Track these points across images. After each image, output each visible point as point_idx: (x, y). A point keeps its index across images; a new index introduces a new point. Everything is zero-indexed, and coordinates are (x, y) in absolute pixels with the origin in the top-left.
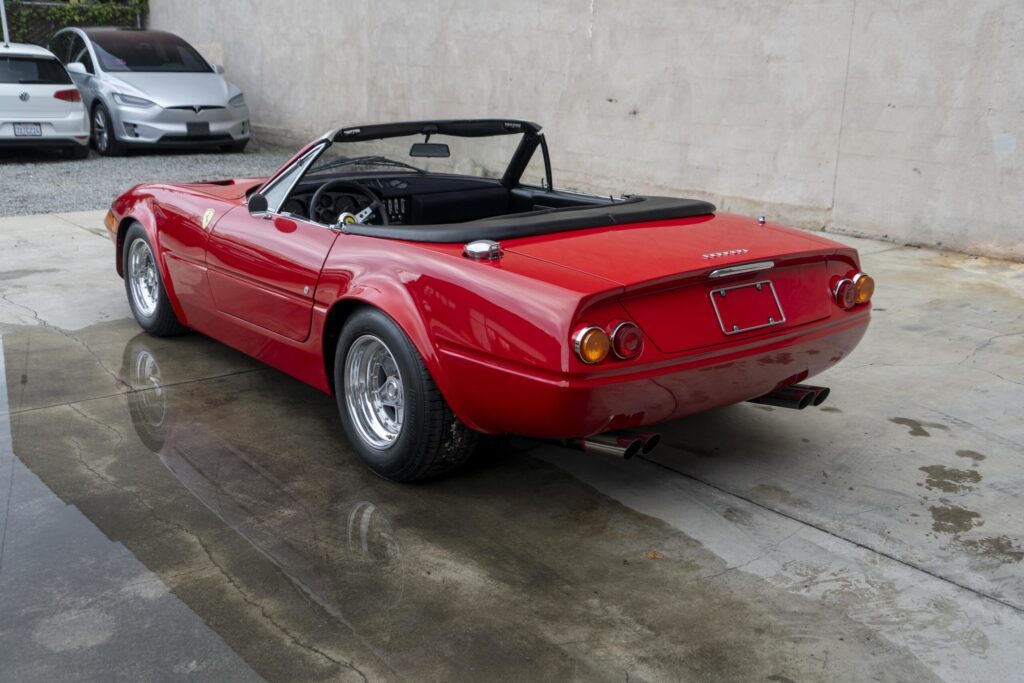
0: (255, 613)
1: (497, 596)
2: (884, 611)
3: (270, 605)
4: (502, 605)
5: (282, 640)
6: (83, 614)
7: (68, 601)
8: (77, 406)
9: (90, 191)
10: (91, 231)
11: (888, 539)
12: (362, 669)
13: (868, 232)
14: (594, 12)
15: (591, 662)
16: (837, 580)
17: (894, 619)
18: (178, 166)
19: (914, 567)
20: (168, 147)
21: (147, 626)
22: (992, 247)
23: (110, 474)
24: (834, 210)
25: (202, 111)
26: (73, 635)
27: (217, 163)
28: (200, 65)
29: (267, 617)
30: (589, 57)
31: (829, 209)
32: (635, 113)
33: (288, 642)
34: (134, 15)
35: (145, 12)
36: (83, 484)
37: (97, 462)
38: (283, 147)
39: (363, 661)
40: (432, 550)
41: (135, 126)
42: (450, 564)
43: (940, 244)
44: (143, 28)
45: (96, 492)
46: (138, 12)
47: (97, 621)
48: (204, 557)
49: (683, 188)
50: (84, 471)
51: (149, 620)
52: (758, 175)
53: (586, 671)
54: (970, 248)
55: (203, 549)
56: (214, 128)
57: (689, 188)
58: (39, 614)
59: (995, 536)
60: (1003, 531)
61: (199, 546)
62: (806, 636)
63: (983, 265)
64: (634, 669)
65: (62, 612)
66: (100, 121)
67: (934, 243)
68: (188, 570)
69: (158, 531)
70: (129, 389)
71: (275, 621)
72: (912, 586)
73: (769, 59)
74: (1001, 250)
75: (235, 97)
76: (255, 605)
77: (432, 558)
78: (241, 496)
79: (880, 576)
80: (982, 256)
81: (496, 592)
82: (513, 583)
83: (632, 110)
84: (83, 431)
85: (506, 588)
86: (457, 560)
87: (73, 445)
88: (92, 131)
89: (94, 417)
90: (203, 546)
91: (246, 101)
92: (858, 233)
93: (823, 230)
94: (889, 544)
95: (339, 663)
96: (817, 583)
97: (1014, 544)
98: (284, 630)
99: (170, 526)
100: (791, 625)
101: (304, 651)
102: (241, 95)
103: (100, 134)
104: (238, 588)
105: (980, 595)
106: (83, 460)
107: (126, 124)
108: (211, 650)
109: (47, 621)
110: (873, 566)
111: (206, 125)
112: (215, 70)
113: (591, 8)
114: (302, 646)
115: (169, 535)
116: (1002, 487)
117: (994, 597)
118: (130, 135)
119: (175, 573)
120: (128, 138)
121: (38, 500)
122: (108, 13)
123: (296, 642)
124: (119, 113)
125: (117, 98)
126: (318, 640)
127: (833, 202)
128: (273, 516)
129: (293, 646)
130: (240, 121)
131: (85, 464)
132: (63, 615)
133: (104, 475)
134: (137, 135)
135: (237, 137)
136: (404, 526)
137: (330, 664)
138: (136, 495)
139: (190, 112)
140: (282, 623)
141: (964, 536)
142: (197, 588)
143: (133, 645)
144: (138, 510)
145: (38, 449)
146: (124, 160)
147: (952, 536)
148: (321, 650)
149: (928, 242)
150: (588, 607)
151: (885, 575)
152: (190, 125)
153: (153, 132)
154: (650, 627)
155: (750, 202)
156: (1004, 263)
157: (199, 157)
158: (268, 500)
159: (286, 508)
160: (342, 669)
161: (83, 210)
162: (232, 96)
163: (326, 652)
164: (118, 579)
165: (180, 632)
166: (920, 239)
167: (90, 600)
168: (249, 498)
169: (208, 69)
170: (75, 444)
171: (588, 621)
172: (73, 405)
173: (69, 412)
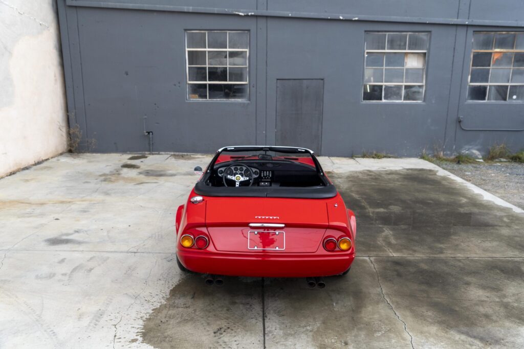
3: (363, 204)
8: (391, 255)
50: (391, 232)
84: (389, 244)
170: (393, 241)
172: (392, 256)
173: (394, 252)
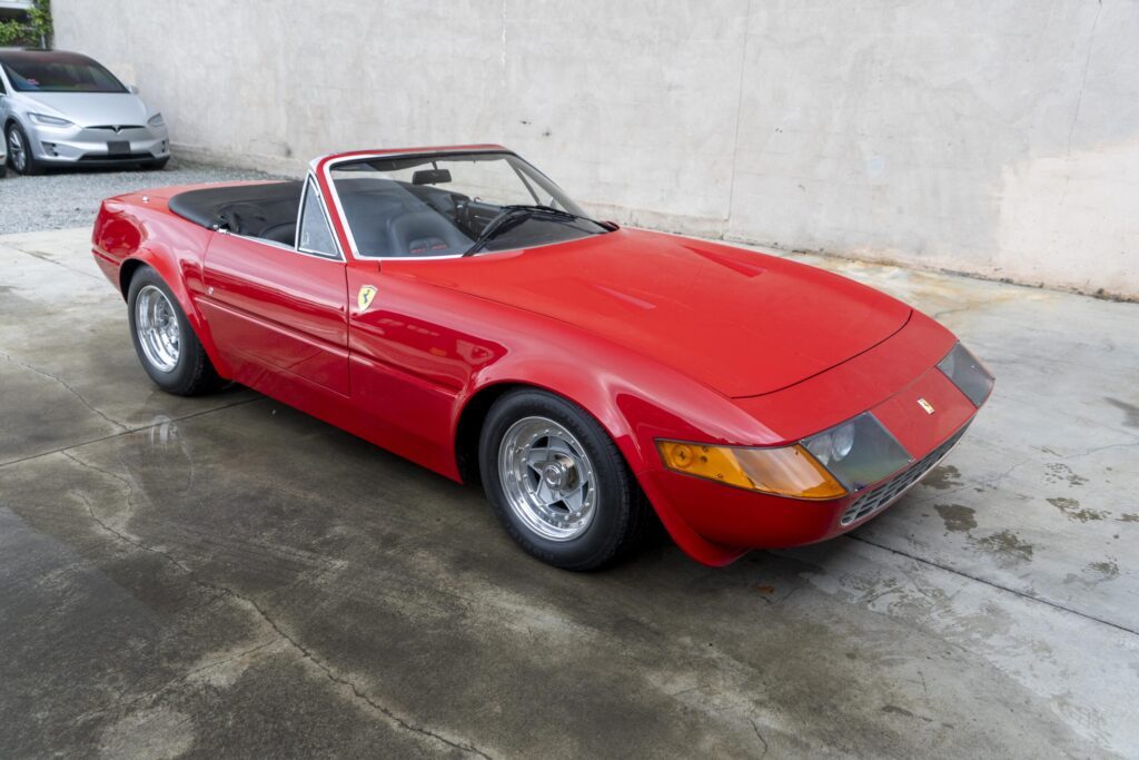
0: (346, 692)
1: (589, 643)
2: (949, 620)
3: (359, 680)
4: (599, 654)
5: (387, 725)
6: (151, 716)
7: (130, 698)
8: (72, 452)
9: (17, 211)
10: (32, 254)
11: (915, 543)
12: (485, 750)
13: (760, 241)
14: (506, 41)
15: (712, 713)
16: (893, 591)
17: (961, 629)
18: (103, 184)
19: (951, 570)
20: (89, 166)
21: (230, 723)
22: (865, 252)
23: (132, 533)
24: (731, 221)
25: (121, 131)
26: (148, 745)
27: (141, 180)
28: (115, 87)
29: (363, 696)
30: (503, 83)
31: (726, 220)
32: (547, 134)
33: (395, 725)
34: (39, 36)
35: (49, 34)
36: (104, 547)
37: (113, 519)
38: (202, 165)
39: (483, 740)
40: (505, 595)
41: (54, 145)
42: (529, 610)
43: (822, 250)
44: (48, 49)
45: (122, 556)
46: (42, 32)
47: (171, 723)
48: (267, 627)
49: (595, 202)
50: (102, 532)
51: (231, 715)
52: (663, 190)
53: (712, 725)
54: (847, 254)
55: (263, 617)
56: (135, 147)
57: (601, 202)
58: (99, 720)
59: (1000, 532)
60: (1005, 526)
61: (258, 614)
62: (895, 657)
63: (862, 267)
64: (757, 716)
65: (126, 715)
66: (16, 140)
67: (817, 249)
68: (255, 646)
69: (207, 599)
70: (123, 430)
71: (372, 700)
72: (958, 592)
73: (670, 88)
74: (873, 255)
75: (154, 117)
76: (343, 682)
77: (508, 606)
78: (284, 548)
79: (926, 583)
80: (858, 259)
81: (587, 639)
82: (600, 627)
83: (545, 131)
84: (85, 481)
85: (596, 632)
86: (534, 605)
87: (80, 500)
88: (9, 151)
89: (94, 464)
90: (263, 613)
91: (165, 121)
92: (752, 242)
93: (722, 238)
94: (918, 547)
95: (458, 746)
96: (878, 596)
97: (1019, 538)
98: (385, 711)
99: (218, 592)
100: (876, 646)
101: (418, 736)
102: (159, 115)
103: (16, 153)
104: (318, 662)
105: (1019, 595)
106: (96, 517)
107: (44, 143)
108: (314, 747)
109: (112, 729)
110: (914, 572)
111: (127, 144)
112: (130, 90)
113: (504, 39)
114: (412, 729)
115: (220, 603)
116: (980, 480)
117: (1029, 595)
118: (48, 153)
119: (241, 651)
120: (47, 157)
121: (59, 571)
122: (11, 33)
123: (403, 724)
124: (35, 132)
125: (34, 118)
126: (426, 721)
127: (730, 214)
128: (325, 570)
129: (401, 730)
130: (160, 140)
131: (100, 522)
132: (128, 719)
133: (125, 534)
134: (56, 154)
135: (158, 155)
136: (466, 569)
137: (450, 749)
138: (167, 556)
139: (112, 131)
140: (379, 703)
141: (977, 534)
142: (271, 668)
143: (223, 750)
144: (176, 574)
145: (41, 508)
146: (44, 179)
147: (965, 534)
148: (433, 732)
149: (811, 248)
150: (684, 647)
151: (931, 581)
152: (110, 144)
153: (73, 151)
154: (751, 664)
155: (655, 213)
156: (877, 266)
157: (122, 174)
158: (313, 550)
159: (338, 557)
160: (465, 753)
161: (15, 232)
162: (151, 116)
163: (440, 734)
164: (179, 665)
165: (271, 726)
166: (805, 246)
167: (155, 696)
168: (294, 550)
169: (123, 90)
170: (78, 496)
171: (690, 664)
172: (66, 451)
173: (64, 461)
